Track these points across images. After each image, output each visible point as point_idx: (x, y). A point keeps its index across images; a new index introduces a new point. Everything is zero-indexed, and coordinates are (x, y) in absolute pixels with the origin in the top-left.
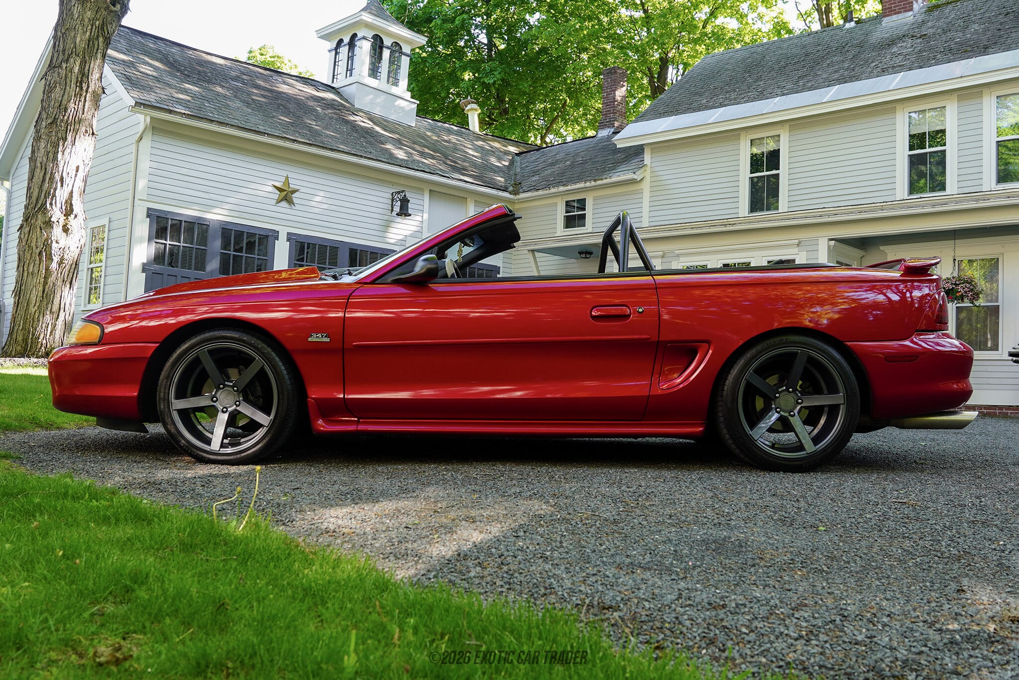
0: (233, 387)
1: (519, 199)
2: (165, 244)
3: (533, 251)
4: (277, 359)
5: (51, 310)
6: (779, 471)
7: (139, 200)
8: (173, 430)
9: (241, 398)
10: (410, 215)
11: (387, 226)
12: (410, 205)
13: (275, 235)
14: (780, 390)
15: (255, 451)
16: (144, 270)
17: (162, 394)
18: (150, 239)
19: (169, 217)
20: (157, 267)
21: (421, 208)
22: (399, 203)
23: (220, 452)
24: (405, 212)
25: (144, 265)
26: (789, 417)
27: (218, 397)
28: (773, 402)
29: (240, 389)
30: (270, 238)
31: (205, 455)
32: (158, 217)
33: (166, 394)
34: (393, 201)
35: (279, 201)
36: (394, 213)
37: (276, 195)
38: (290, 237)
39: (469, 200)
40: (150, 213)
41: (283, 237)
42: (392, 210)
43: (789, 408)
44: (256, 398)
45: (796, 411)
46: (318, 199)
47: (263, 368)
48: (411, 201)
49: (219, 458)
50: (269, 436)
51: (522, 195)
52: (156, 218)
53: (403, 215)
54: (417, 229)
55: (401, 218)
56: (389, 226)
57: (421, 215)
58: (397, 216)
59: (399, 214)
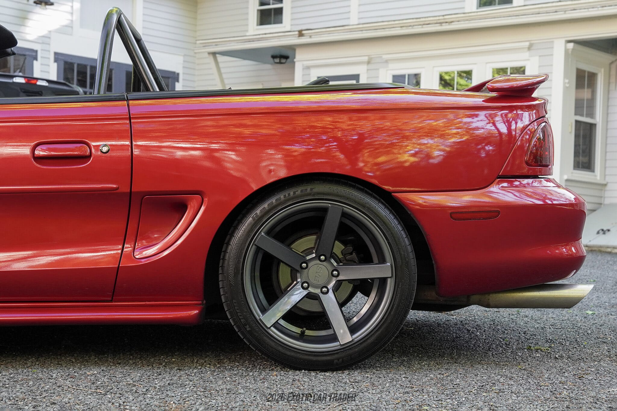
3: (214, 54)
6: (300, 370)
10: (53, 4)
11: (22, 17)
14: (308, 258)
24: (45, 0)
26: (321, 295)
28: (298, 275)
43: (321, 282)
45: (331, 286)
53: (43, 4)
54: (66, 22)
55: (40, 8)
56: (25, 18)
57: (70, 4)
58: (35, 4)
59: (38, 2)
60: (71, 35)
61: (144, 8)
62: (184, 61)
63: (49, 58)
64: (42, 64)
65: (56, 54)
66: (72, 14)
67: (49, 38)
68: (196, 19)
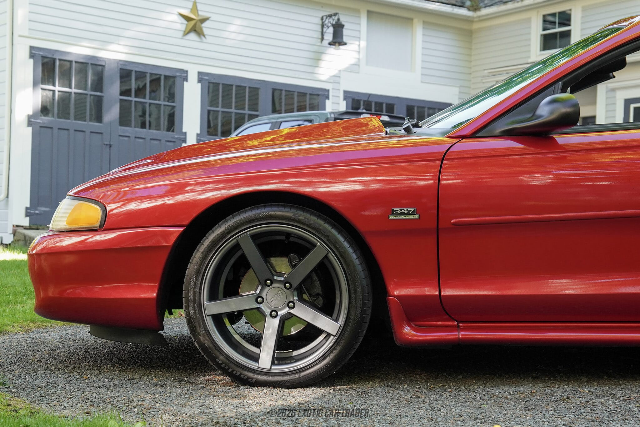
0: (285, 283)
1: (479, 17)
2: (54, 92)
4: (346, 244)
7: (20, 36)
8: (207, 343)
9: (296, 298)
10: (345, 44)
11: (317, 58)
12: (345, 32)
13: (184, 75)
15: (319, 369)
16: (30, 124)
17: (191, 295)
18: (35, 84)
19: (57, 57)
20: (44, 120)
21: (356, 34)
22: (331, 30)
23: (272, 371)
24: (339, 40)
25: (29, 117)
27: (264, 296)
29: (295, 285)
30: (178, 81)
31: (251, 375)
32: (43, 57)
33: (197, 295)
34: (323, 26)
35: (186, 33)
36: (326, 42)
37: (182, 25)
38: (202, 77)
39: (415, 21)
40: (34, 52)
41: (193, 77)
42: (322, 39)
44: (314, 297)
46: (233, 28)
47: (326, 257)
48: (347, 26)
49: (271, 378)
50: (339, 348)
51: (484, 12)
52: (40, 58)
53: (337, 44)
54: (353, 61)
55: (334, 48)
56: (319, 60)
57: (358, 43)
58: (329, 46)
59: (332, 43)
60: (358, 73)
61: (423, 41)
62: (460, 92)
63: (338, 97)
64: (333, 103)
65: (345, 92)
66: (359, 52)
67: (339, 77)
68: (470, 49)
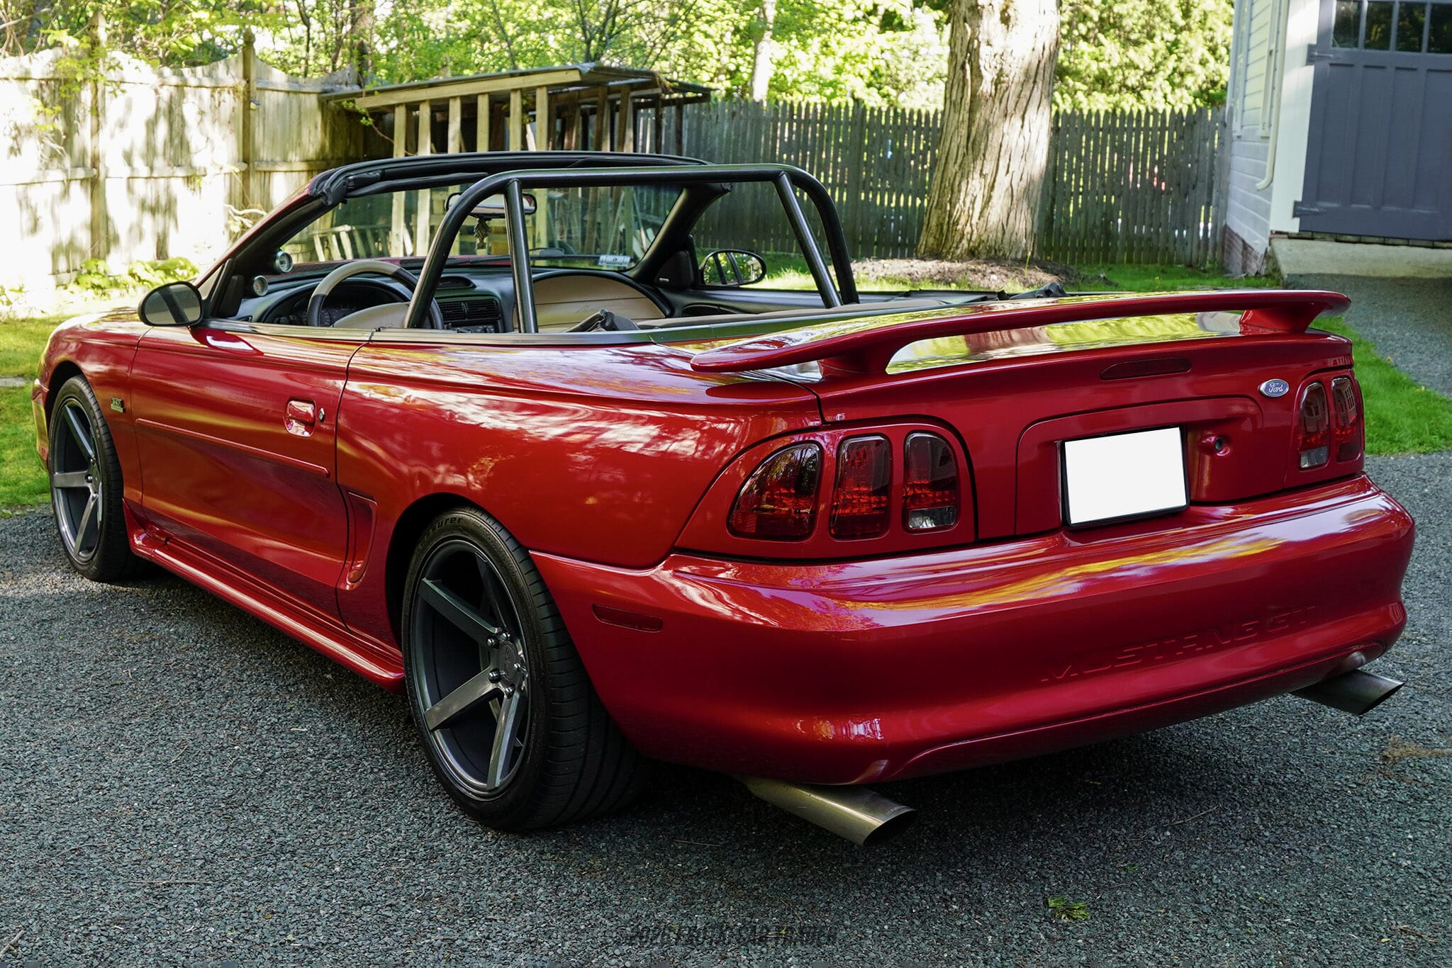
5: (981, 171)
16: (1310, 60)
20: (1340, 52)
25: (1311, 49)
26: (505, 697)
45: (517, 687)
